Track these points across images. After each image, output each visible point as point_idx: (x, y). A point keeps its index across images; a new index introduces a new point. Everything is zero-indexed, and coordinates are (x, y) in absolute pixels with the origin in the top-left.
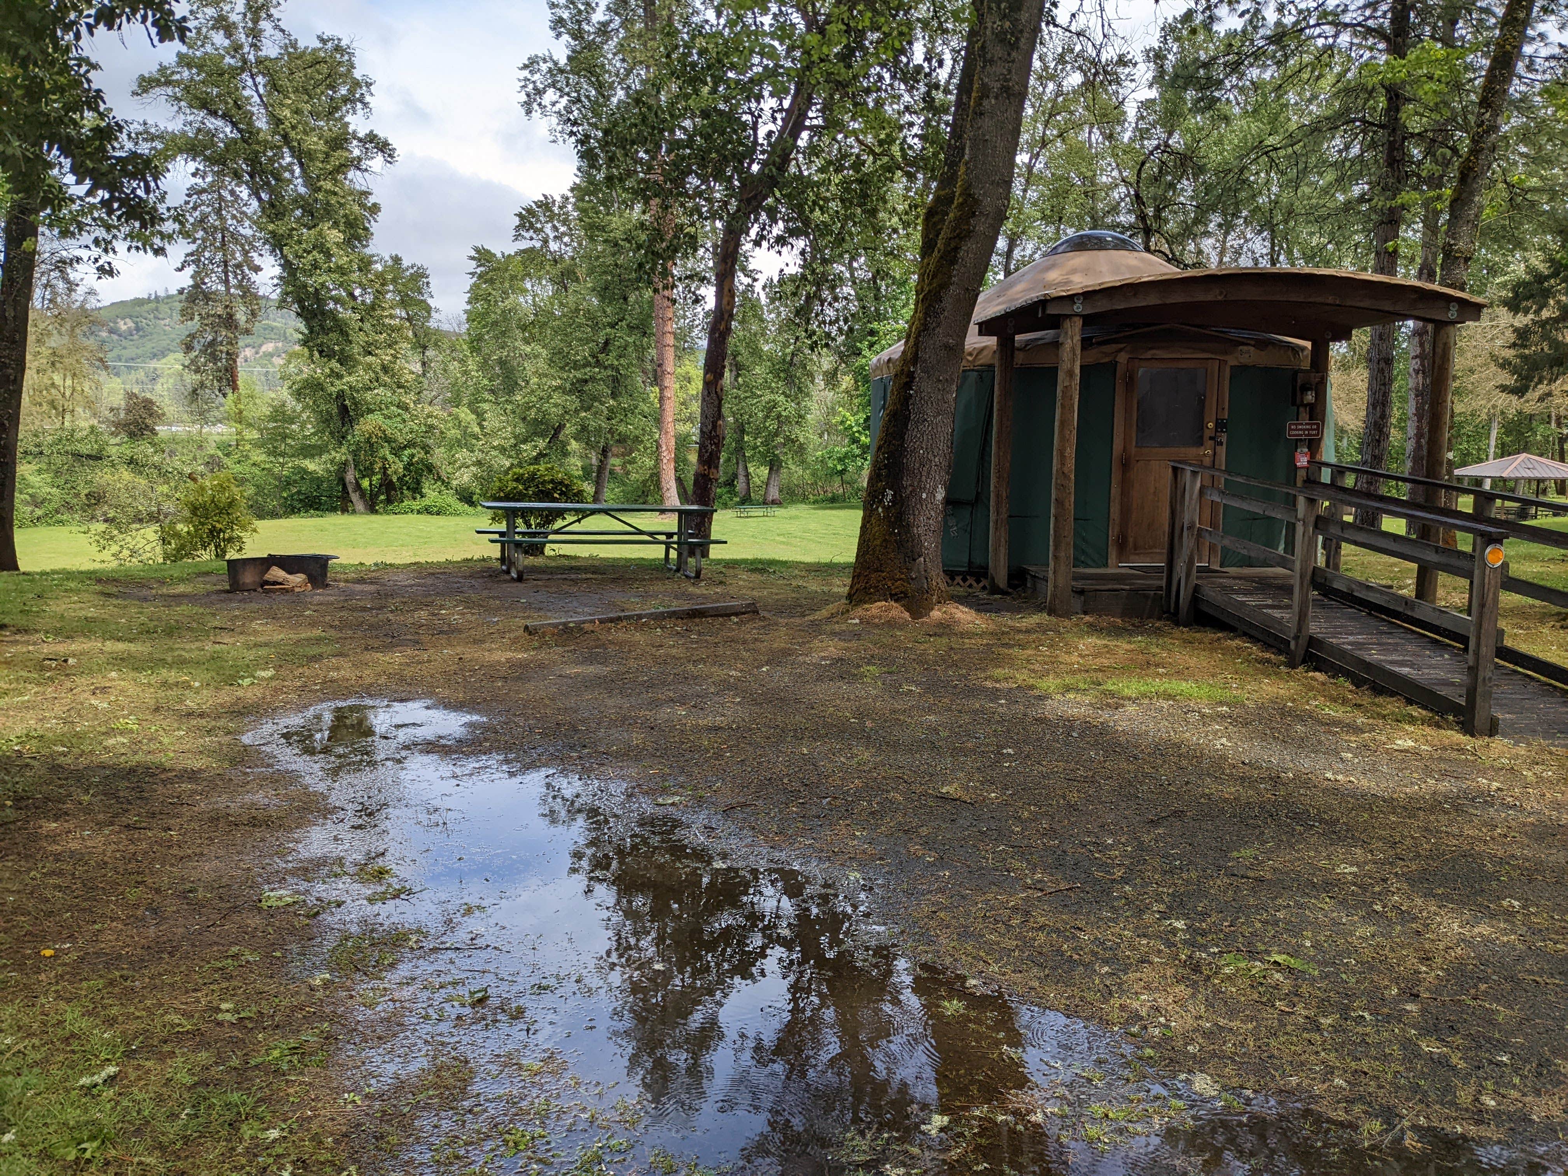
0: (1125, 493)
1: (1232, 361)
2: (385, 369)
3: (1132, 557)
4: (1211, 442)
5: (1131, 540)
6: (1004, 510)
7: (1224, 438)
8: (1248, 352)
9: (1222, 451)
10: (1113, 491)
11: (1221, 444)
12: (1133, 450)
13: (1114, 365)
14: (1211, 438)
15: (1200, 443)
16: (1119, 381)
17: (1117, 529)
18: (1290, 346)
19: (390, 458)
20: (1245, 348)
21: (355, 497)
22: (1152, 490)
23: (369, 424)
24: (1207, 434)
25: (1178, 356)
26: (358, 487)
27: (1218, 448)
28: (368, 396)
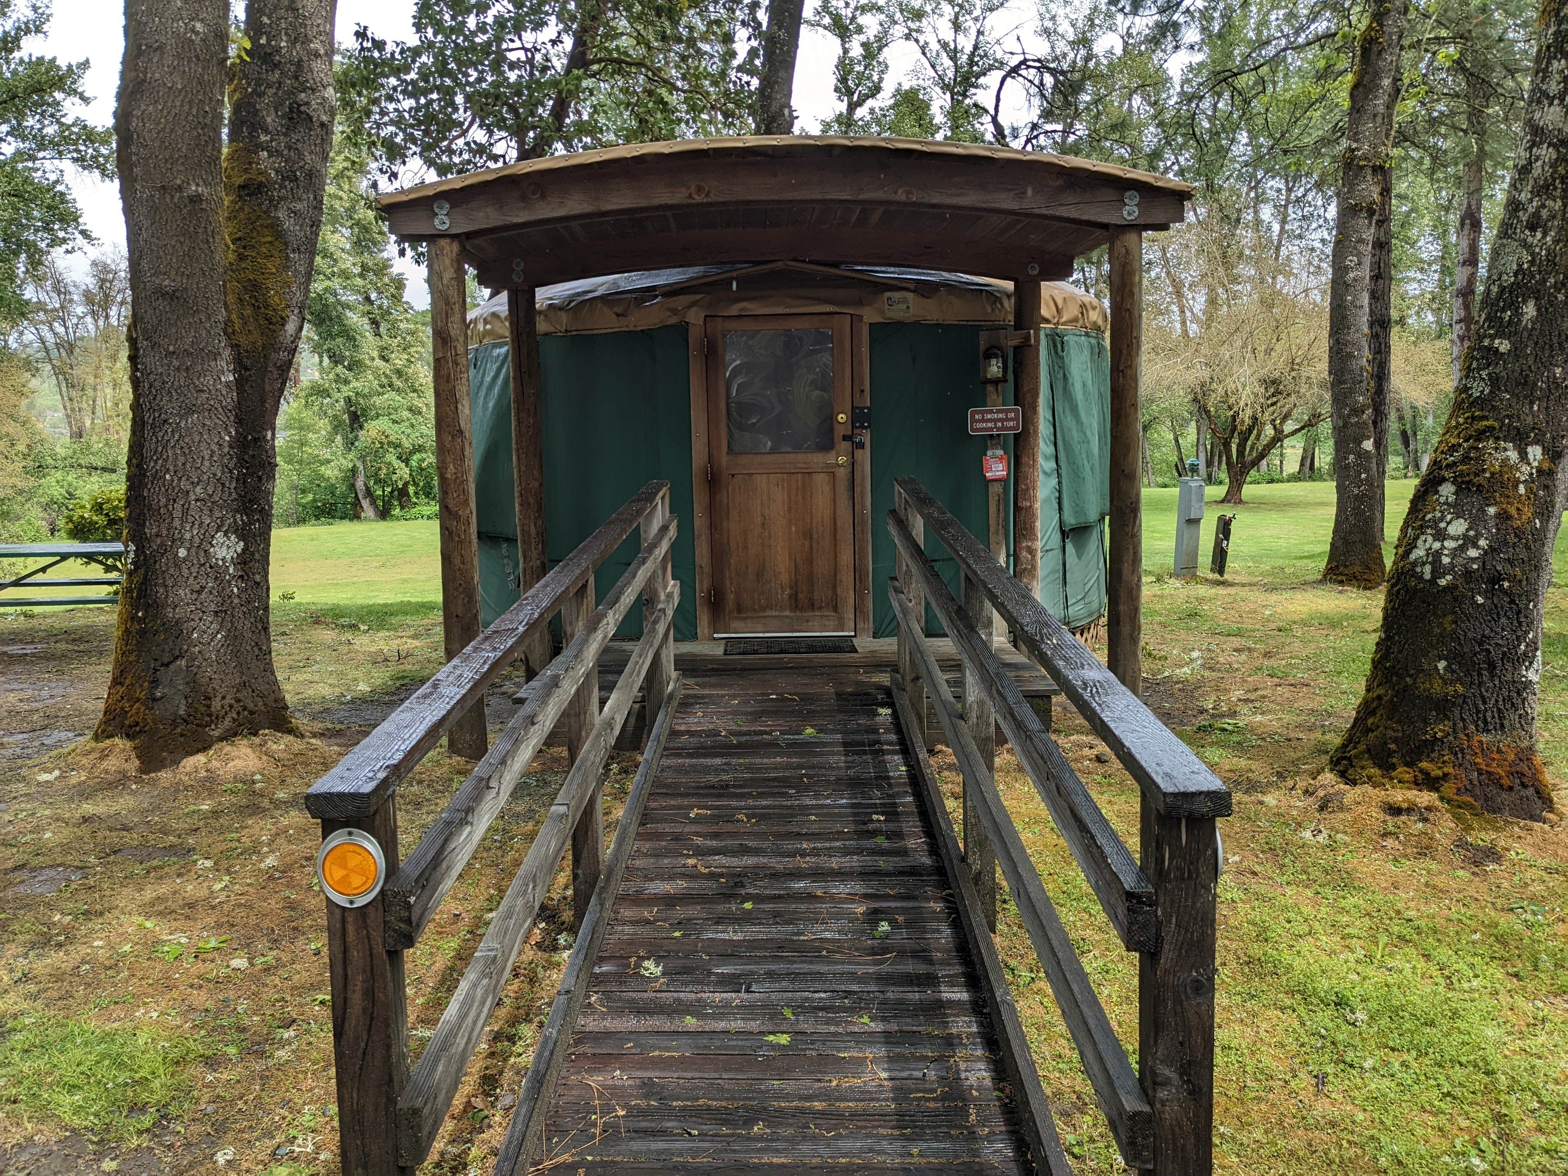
0: (713, 526)
1: (870, 315)
2: (399, 373)
3: (735, 624)
4: (846, 445)
5: (731, 597)
6: (534, 554)
7: (866, 437)
8: (905, 300)
9: (865, 456)
10: (697, 523)
11: (861, 446)
12: (724, 459)
13: (682, 329)
14: (845, 438)
15: (827, 445)
16: (693, 352)
17: (706, 584)
18: (981, 292)
19: (397, 463)
20: (897, 295)
21: (365, 503)
22: (759, 520)
23: (372, 430)
24: (839, 432)
25: (788, 311)
26: (369, 493)
27: (859, 453)
28: (377, 401)
